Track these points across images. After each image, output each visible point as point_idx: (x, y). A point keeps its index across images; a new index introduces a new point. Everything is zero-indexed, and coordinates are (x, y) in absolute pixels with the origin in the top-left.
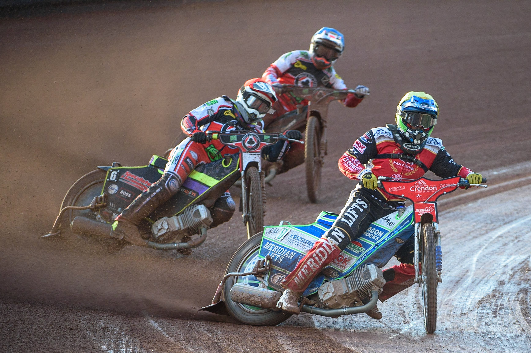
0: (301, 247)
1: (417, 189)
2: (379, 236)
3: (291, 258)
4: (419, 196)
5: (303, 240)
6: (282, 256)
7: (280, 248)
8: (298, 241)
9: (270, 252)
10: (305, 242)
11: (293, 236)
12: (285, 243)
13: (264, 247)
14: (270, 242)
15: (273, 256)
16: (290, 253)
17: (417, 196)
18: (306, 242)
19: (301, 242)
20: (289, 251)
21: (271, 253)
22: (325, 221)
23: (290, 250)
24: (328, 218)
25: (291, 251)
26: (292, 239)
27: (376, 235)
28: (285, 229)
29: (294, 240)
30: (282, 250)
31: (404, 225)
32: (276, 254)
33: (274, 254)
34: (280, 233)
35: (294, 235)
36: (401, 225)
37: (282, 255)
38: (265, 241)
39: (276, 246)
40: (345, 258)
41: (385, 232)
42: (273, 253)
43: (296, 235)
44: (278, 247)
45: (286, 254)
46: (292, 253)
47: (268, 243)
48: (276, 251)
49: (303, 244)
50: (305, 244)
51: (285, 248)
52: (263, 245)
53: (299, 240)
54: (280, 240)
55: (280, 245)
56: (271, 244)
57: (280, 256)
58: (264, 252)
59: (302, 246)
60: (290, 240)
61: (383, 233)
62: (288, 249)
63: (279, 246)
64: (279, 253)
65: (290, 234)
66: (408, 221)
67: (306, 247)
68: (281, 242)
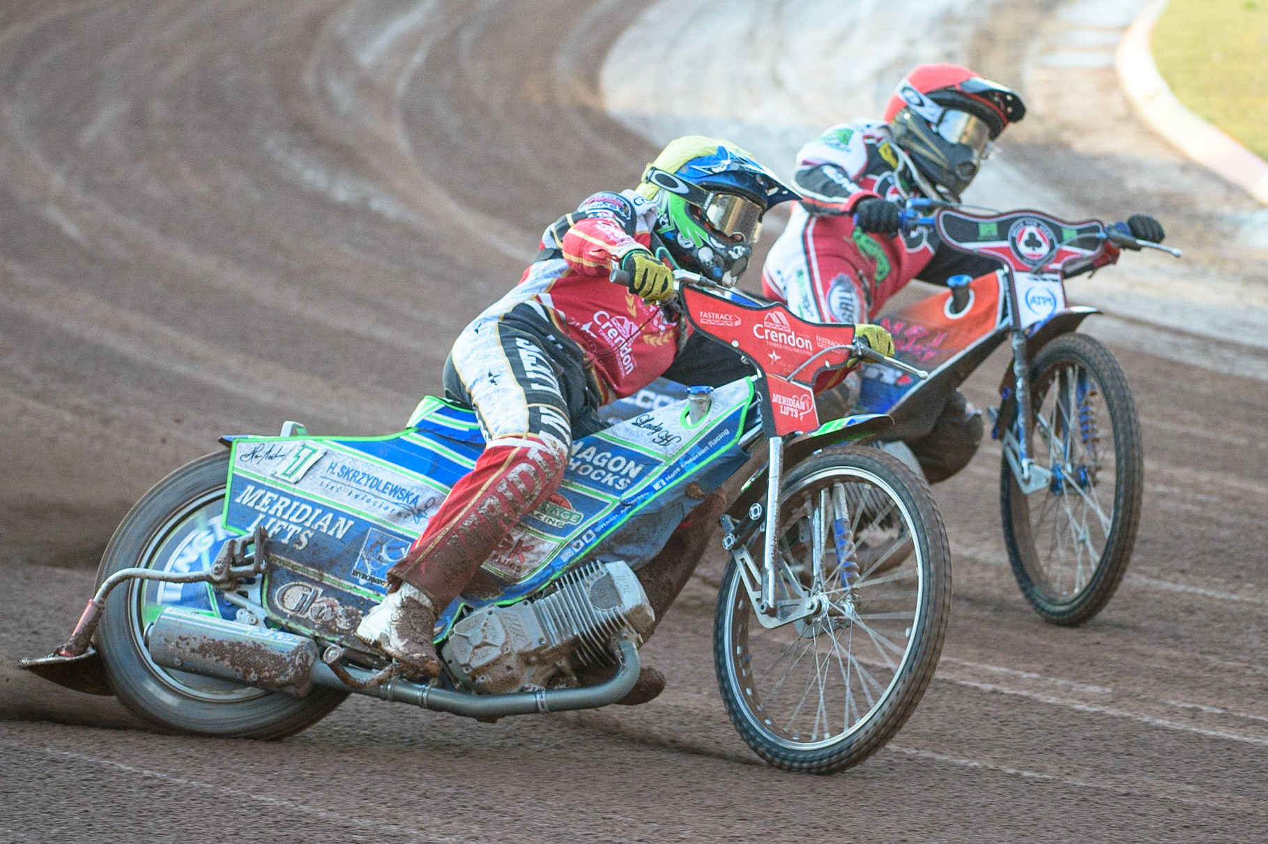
0: (371, 503)
1: (769, 334)
2: (627, 475)
3: (339, 536)
4: (777, 357)
5: (375, 483)
6: (305, 528)
7: (296, 504)
8: (354, 485)
9: (261, 516)
10: (381, 488)
11: (337, 470)
12: (310, 490)
13: (238, 500)
14: (258, 486)
15: (276, 530)
16: (334, 521)
17: (771, 356)
18: (386, 487)
19: (367, 489)
20: (330, 516)
21: (264, 521)
22: (441, 428)
23: (332, 510)
24: (450, 415)
25: (337, 514)
26: (335, 477)
27: (615, 474)
28: (304, 446)
29: (344, 481)
30: (305, 511)
31: (711, 444)
32: (285, 524)
33: (279, 523)
34: (291, 458)
35: (339, 466)
36: (702, 444)
37: (308, 524)
38: (241, 483)
39: (282, 499)
40: (516, 539)
41: (648, 463)
42: (273, 520)
43: (348, 466)
44: (288, 502)
45: (320, 523)
46: (343, 520)
47: (250, 488)
48: (284, 512)
49: (376, 493)
50: (382, 495)
51: (315, 506)
52: (234, 494)
53: (358, 482)
54: (293, 479)
55: (296, 494)
56: (260, 492)
57: (300, 529)
58: (240, 516)
59: (374, 500)
60: (327, 482)
61: (639, 468)
62: (326, 510)
63: (293, 498)
64: (293, 519)
65: (327, 462)
66: (727, 432)
67: (386, 504)
68: (297, 487)
